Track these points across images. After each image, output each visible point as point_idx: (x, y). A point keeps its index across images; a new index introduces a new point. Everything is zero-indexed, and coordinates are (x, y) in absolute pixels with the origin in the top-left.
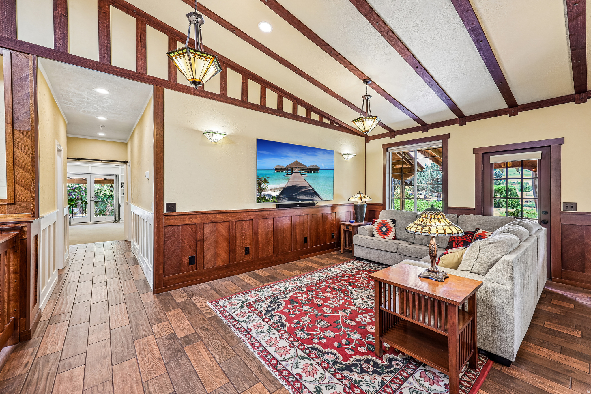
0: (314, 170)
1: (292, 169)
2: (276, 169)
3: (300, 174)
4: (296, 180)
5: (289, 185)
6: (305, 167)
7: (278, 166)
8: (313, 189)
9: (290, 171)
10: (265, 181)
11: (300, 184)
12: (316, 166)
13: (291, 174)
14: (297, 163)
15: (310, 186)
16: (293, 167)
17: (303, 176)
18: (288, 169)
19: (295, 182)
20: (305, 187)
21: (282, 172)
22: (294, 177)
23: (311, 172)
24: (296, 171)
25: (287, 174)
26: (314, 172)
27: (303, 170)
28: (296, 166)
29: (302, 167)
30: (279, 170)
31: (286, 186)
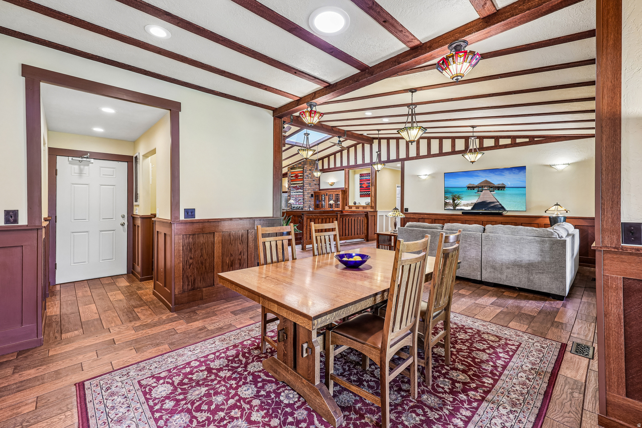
0: (501, 188)
1: (482, 187)
2: (468, 187)
3: (489, 192)
4: (485, 196)
5: (480, 201)
6: (493, 185)
7: (470, 184)
8: (500, 204)
9: (481, 189)
10: (459, 198)
11: (489, 200)
12: (503, 184)
13: (482, 192)
14: (486, 182)
15: (498, 202)
16: (483, 185)
17: (492, 193)
18: (479, 187)
19: (484, 199)
20: (493, 202)
21: (473, 189)
22: (484, 194)
23: (499, 190)
24: (486, 188)
25: (478, 192)
26: (501, 190)
27: (491, 187)
28: (485, 185)
29: (491, 185)
30: (471, 188)
31: (478, 202)
